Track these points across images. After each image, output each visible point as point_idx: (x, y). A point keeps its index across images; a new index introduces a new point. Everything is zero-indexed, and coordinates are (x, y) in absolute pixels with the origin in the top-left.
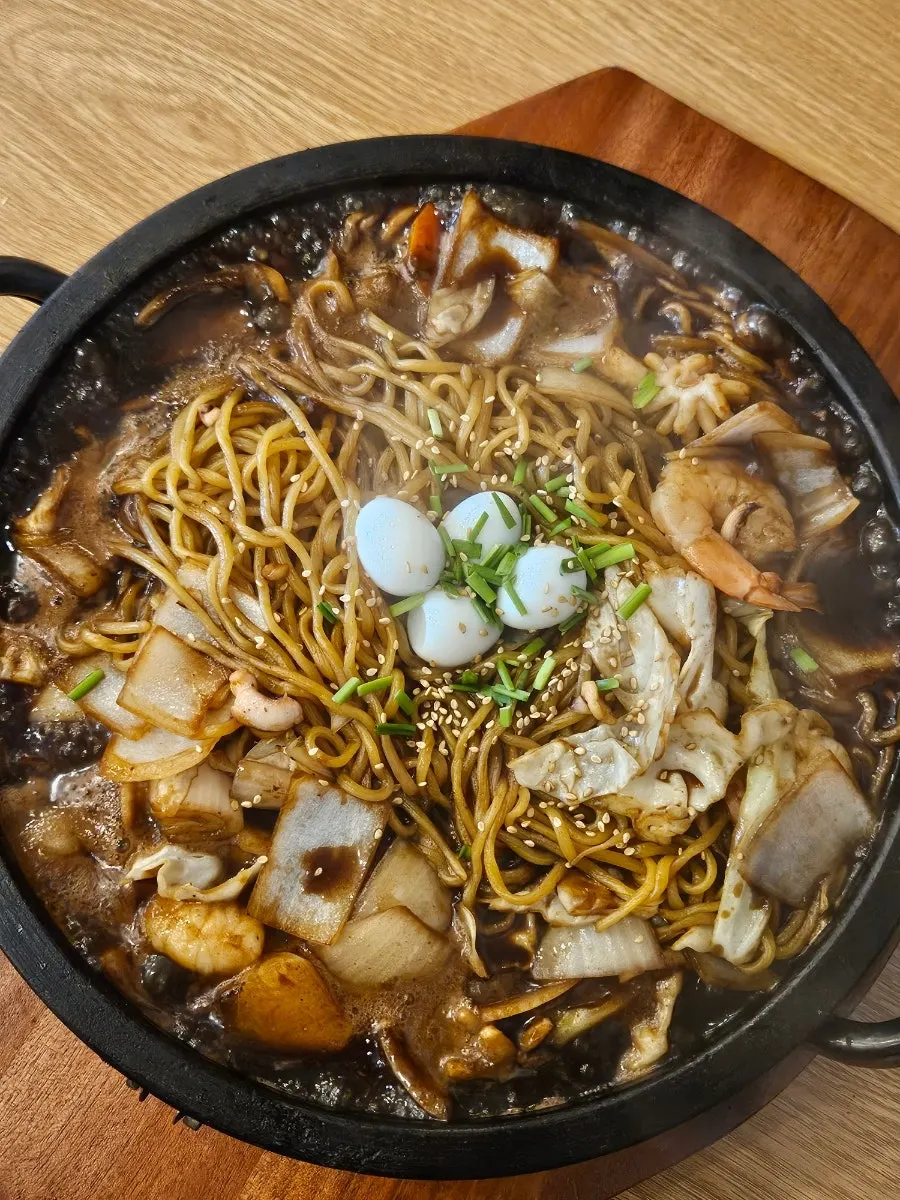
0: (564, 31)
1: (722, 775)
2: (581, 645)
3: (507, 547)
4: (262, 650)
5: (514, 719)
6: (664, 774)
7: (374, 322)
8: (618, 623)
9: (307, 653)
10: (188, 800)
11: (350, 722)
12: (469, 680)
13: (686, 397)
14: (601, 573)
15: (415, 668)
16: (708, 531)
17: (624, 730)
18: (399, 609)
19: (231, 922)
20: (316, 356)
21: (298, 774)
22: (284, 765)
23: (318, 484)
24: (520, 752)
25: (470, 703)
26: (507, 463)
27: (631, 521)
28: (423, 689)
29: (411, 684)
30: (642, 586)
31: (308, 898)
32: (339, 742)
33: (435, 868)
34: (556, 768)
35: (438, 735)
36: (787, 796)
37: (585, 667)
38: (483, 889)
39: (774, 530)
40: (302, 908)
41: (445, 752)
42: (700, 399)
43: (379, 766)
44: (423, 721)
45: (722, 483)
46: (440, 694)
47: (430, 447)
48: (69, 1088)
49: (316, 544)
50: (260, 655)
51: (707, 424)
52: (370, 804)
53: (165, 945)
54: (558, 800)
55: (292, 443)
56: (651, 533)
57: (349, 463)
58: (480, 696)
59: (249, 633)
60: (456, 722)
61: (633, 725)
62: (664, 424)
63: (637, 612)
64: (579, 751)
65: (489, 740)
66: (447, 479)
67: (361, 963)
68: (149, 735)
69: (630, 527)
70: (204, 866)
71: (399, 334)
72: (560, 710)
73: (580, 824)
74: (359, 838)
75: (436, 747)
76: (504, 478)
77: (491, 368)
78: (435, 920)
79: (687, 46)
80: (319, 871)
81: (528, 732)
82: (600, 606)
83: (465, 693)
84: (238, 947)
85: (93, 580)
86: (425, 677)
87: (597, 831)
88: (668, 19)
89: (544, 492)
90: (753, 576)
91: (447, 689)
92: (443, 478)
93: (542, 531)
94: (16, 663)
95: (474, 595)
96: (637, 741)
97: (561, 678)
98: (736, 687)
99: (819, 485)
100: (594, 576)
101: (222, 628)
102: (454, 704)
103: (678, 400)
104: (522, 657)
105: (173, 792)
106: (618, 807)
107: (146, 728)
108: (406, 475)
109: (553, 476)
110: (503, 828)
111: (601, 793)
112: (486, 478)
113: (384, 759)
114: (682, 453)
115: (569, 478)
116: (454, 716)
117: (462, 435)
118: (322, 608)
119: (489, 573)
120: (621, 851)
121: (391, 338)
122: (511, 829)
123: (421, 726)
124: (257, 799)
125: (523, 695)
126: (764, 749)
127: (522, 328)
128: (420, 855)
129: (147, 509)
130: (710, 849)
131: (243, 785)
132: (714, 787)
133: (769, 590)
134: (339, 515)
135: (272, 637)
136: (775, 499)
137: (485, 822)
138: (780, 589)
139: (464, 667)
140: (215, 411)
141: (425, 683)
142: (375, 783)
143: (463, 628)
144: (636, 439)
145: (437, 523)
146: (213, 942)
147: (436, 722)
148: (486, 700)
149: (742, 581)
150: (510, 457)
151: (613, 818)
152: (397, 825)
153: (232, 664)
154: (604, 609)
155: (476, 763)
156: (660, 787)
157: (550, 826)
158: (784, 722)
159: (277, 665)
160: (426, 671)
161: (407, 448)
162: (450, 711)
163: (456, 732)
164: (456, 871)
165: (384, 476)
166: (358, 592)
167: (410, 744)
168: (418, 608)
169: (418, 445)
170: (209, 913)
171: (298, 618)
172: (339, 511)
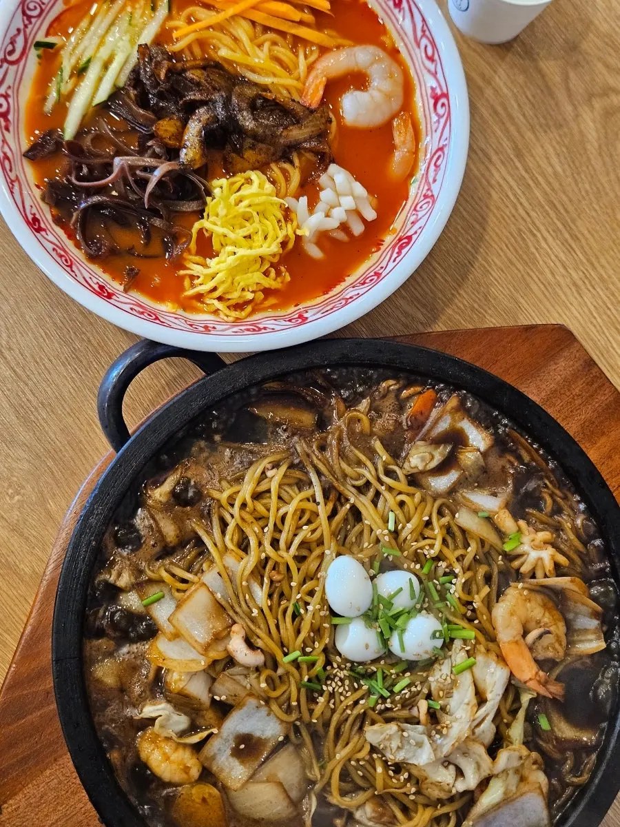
0: (542, 283)
1: (477, 777)
2: (427, 677)
3: (407, 610)
4: (255, 617)
5: (377, 703)
6: (447, 762)
7: (378, 446)
8: (451, 673)
9: (277, 626)
10: (187, 687)
11: (287, 673)
12: (359, 672)
13: (534, 555)
14: (452, 640)
15: (333, 654)
16: (519, 637)
17: (434, 732)
18: (336, 621)
19: (186, 757)
20: (339, 455)
21: (251, 695)
22: (244, 684)
23: (317, 534)
24: (373, 723)
25: (356, 685)
26: (422, 558)
27: (479, 616)
28: (333, 667)
29: (328, 662)
30: (472, 659)
31: (231, 759)
32: (277, 681)
33: (305, 766)
34: (390, 738)
35: (332, 695)
36: (507, 800)
37: (425, 691)
38: (327, 787)
39: (554, 648)
40: (226, 763)
41: (332, 706)
42: (540, 559)
43: (294, 703)
44: (327, 685)
45: (536, 610)
46: (342, 674)
47: (385, 535)
48: (63, 804)
49: (304, 567)
50: (253, 620)
51: (539, 574)
52: (282, 721)
53: (148, 758)
54: (383, 756)
55: (310, 506)
56: (487, 626)
57: (337, 526)
58: (362, 682)
59: (251, 605)
60: (344, 692)
61: (439, 732)
62: (516, 564)
63: (464, 673)
64: (405, 734)
65: (359, 710)
66: (387, 557)
67: (248, 804)
68: (177, 640)
69: (476, 618)
70: (182, 721)
71: (389, 458)
72: (403, 707)
73: (391, 773)
74: (270, 736)
75: (329, 702)
76: (418, 566)
77: (433, 497)
78: (294, 794)
79: (609, 317)
80: (242, 746)
81: (381, 712)
82: (445, 658)
83: (355, 678)
84: (187, 773)
85: (177, 540)
86: (336, 662)
87: (398, 780)
88: (603, 296)
89: (437, 582)
90: (534, 672)
91: (345, 672)
92: (385, 555)
93: (428, 602)
94: (119, 575)
95: (379, 630)
96: (439, 741)
97: (410, 691)
98: (502, 728)
99: (588, 627)
100: (448, 640)
101: (238, 597)
102: (347, 682)
103: (528, 554)
104: (393, 671)
105: (180, 680)
106: (414, 772)
107: (176, 636)
108: (366, 545)
109: (445, 574)
110: (349, 760)
111: (410, 762)
112: (409, 562)
113: (298, 701)
114: (520, 585)
115: (454, 581)
116: (344, 689)
117: (403, 534)
118: (295, 606)
119: (391, 621)
120: (408, 795)
121: (384, 459)
122: (353, 763)
123: (325, 688)
124: (223, 698)
125: (386, 694)
126: (505, 771)
127: (458, 478)
128: (299, 756)
129: (219, 511)
130: (456, 811)
131: (218, 687)
132: (471, 781)
133: (539, 682)
134: (322, 556)
135: (262, 611)
136: (561, 629)
137: (341, 754)
138: (545, 684)
139: (360, 663)
140: (275, 470)
141: (335, 665)
142: (289, 710)
143: (367, 646)
144: (498, 565)
145: (372, 578)
146: (174, 766)
147: (334, 689)
148: (365, 687)
149: (527, 672)
150: (425, 555)
151: (410, 776)
152: (292, 736)
153: (236, 618)
154: (446, 661)
155: (346, 720)
156: (442, 769)
157: (375, 769)
158: (521, 758)
159: (259, 627)
160: (338, 659)
161: (372, 530)
162: (343, 685)
163: (342, 698)
164: (315, 773)
165: (354, 540)
166: (318, 607)
167: (316, 695)
168: (348, 624)
169: (378, 532)
170: (176, 749)
171: (279, 605)
172: (323, 553)
